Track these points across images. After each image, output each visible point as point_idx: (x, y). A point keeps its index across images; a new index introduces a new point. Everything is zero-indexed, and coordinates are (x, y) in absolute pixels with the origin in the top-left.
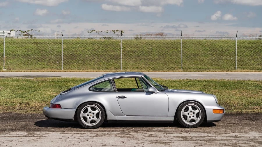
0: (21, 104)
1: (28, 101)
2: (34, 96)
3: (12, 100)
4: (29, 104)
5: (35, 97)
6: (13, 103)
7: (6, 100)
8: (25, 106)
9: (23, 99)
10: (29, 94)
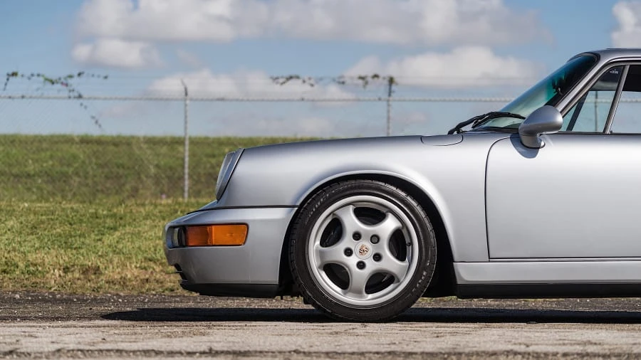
0: (66, 270)
1: (92, 260)
2: (117, 242)
3: (31, 257)
4: (97, 270)
5: (120, 246)
6: (33, 270)
7: (6, 255)
8: (82, 276)
9: (74, 252)
10: (98, 238)
